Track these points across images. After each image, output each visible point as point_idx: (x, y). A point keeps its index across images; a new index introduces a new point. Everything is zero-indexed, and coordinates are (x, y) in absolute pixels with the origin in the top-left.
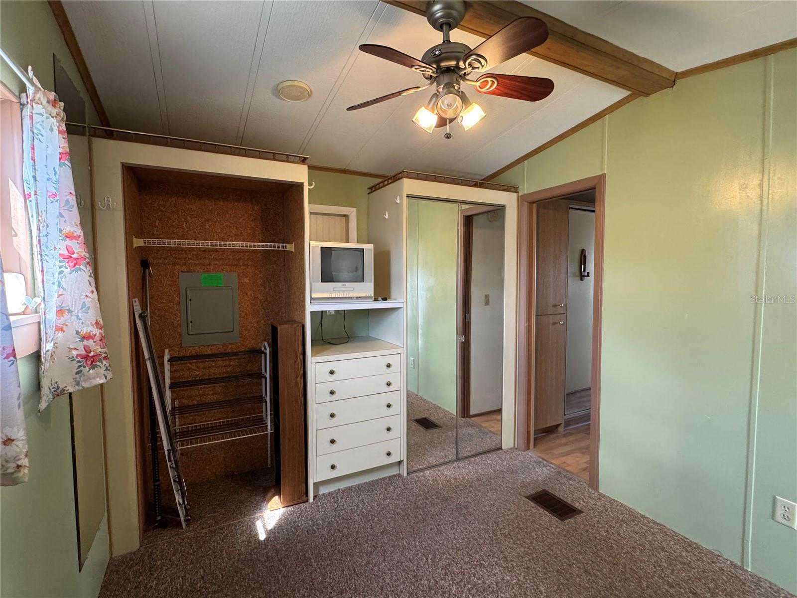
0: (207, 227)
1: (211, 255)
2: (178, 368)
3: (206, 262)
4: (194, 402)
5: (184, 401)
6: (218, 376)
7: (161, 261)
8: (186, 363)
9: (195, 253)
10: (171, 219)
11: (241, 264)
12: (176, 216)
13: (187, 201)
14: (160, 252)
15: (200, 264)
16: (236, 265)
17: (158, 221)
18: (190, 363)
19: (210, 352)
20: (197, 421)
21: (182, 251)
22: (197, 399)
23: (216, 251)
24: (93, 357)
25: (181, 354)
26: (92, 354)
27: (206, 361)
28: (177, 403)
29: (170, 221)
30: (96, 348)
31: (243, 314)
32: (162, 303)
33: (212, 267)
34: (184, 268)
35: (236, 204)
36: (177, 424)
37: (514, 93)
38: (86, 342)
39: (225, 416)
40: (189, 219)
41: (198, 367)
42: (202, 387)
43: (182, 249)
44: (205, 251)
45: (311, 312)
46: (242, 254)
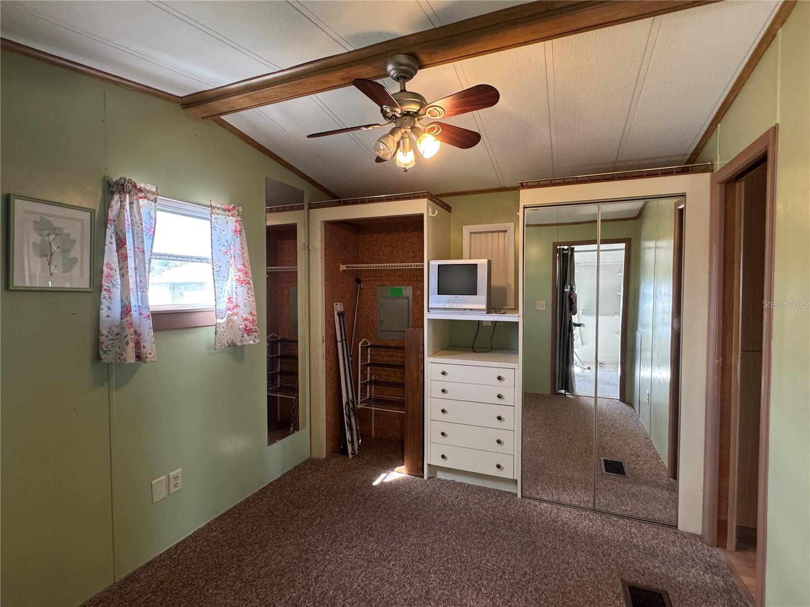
0: (394, 253)
1: (396, 274)
2: (375, 353)
3: (393, 278)
4: (383, 379)
5: (377, 377)
6: (398, 364)
7: (367, 279)
8: (379, 351)
9: (386, 272)
10: (374, 250)
11: (415, 279)
12: (376, 247)
13: (383, 236)
14: (367, 273)
15: (389, 281)
16: (412, 280)
17: (366, 252)
18: (382, 351)
19: (393, 345)
20: (385, 394)
21: (379, 271)
22: (385, 377)
23: (399, 270)
24: (248, 330)
25: (377, 344)
26: (248, 328)
27: (390, 351)
28: (373, 377)
29: (373, 251)
30: (250, 326)
31: (415, 319)
32: (367, 307)
33: (396, 282)
34: (380, 283)
35: (413, 233)
36: (373, 392)
37: (467, 108)
38: (245, 322)
39: (401, 395)
40: (383, 248)
41: (386, 355)
42: (388, 369)
43: (379, 270)
44: (392, 270)
45: (428, 319)
46: (416, 272)
